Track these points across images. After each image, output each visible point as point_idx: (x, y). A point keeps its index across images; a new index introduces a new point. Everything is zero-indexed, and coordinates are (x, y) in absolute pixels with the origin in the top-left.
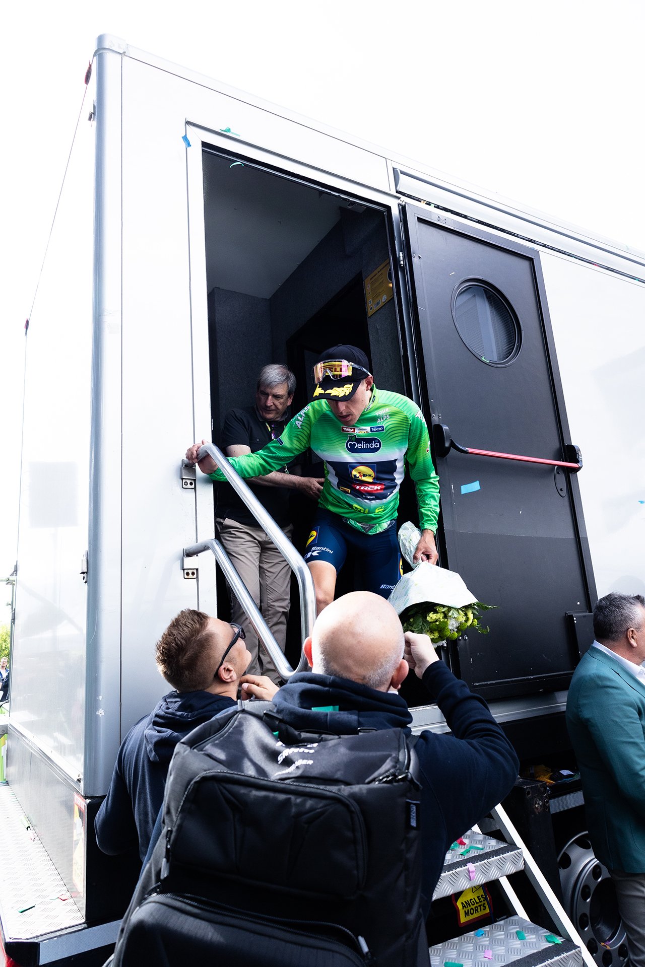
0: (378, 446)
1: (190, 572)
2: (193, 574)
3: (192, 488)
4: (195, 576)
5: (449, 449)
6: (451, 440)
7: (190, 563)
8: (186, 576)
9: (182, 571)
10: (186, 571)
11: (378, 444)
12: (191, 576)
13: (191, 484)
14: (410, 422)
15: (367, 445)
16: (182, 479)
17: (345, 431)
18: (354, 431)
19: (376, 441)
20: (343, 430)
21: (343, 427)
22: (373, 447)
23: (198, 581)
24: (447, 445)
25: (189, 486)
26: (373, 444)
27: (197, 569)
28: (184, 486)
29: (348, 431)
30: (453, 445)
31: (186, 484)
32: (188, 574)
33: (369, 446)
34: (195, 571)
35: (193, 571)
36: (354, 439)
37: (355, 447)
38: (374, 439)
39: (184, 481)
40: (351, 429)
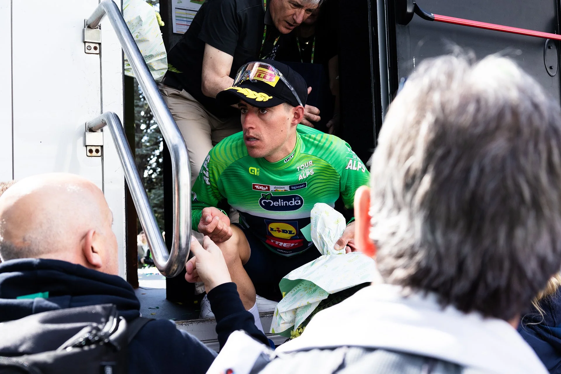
0: (300, 203)
1: (94, 149)
2: (97, 151)
3: (97, 54)
4: (99, 154)
5: (411, 15)
6: (415, 4)
7: (93, 139)
8: (89, 154)
9: (85, 148)
10: (89, 148)
11: (299, 201)
12: (94, 153)
13: (95, 48)
14: (339, 177)
15: (286, 203)
16: (85, 42)
17: (257, 189)
18: (269, 189)
19: (297, 198)
20: (255, 188)
21: (254, 185)
22: (293, 204)
23: (103, 159)
24: (409, 10)
25: (93, 51)
26: (293, 202)
27: (102, 147)
28: (87, 51)
29: (261, 190)
30: (417, 9)
31: (89, 48)
32: (91, 151)
33: (289, 204)
34: (99, 148)
35: (97, 148)
36: (269, 197)
37: (271, 205)
38: (295, 197)
39: (87, 44)
40: (264, 186)
